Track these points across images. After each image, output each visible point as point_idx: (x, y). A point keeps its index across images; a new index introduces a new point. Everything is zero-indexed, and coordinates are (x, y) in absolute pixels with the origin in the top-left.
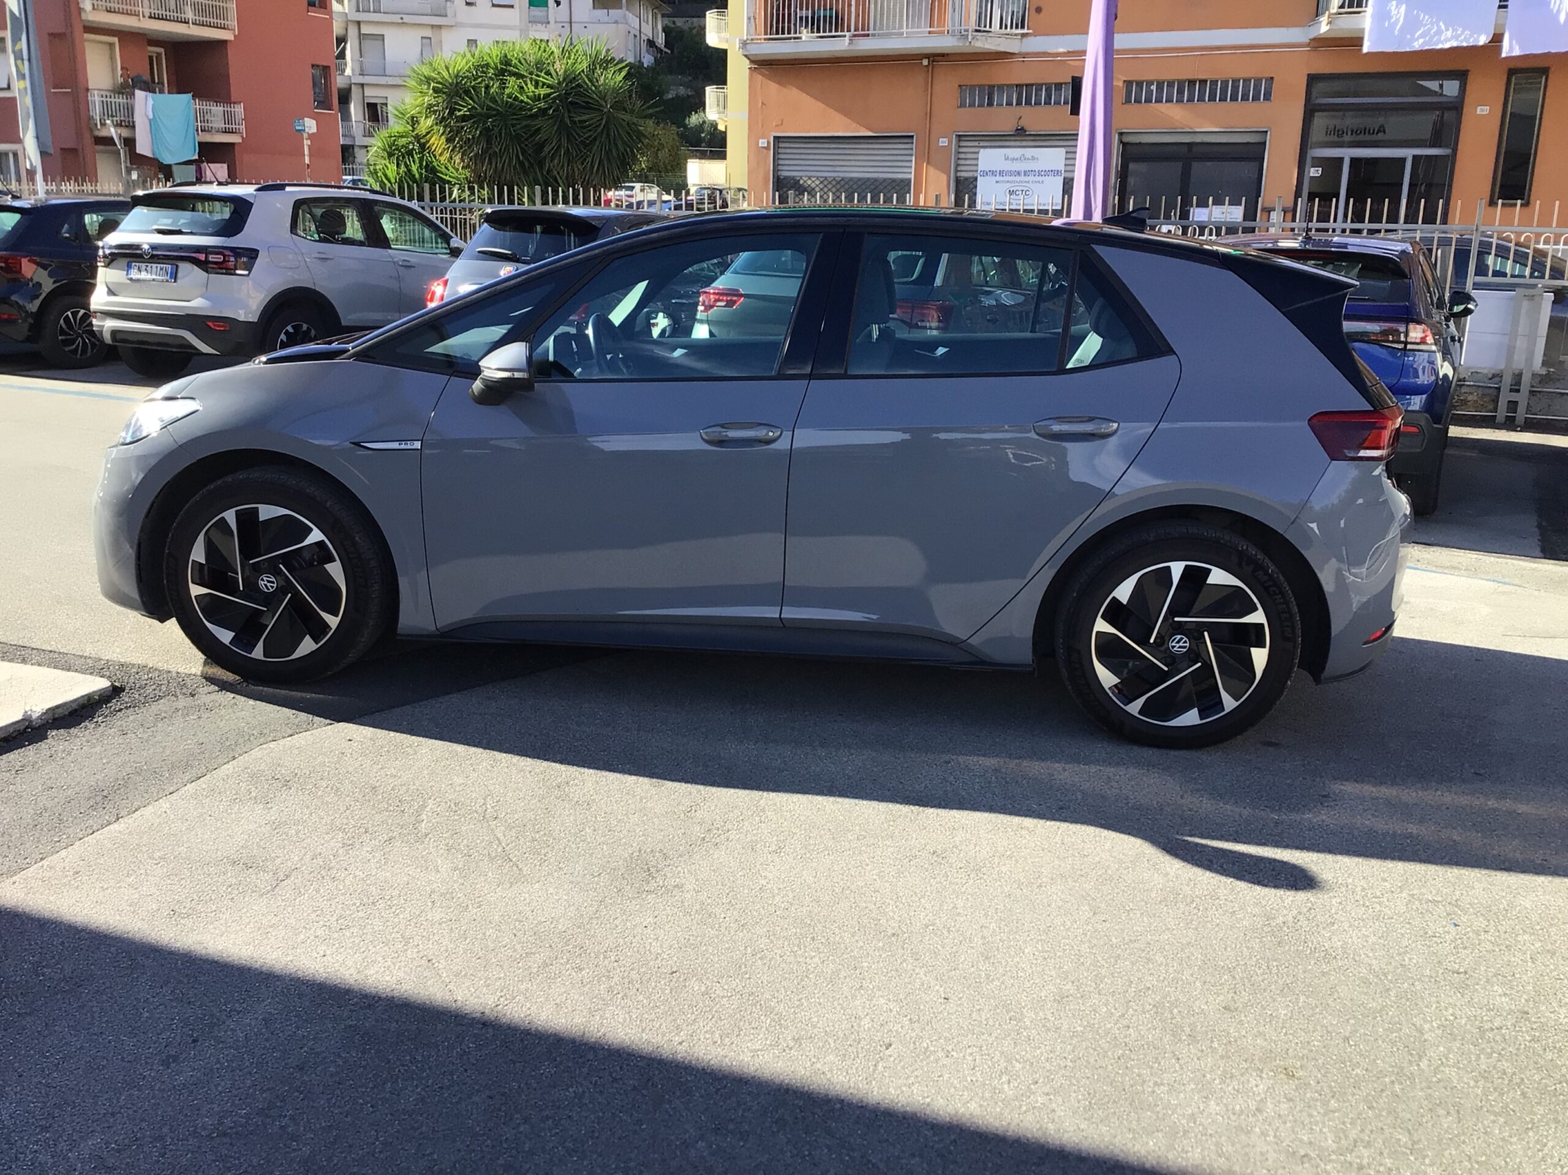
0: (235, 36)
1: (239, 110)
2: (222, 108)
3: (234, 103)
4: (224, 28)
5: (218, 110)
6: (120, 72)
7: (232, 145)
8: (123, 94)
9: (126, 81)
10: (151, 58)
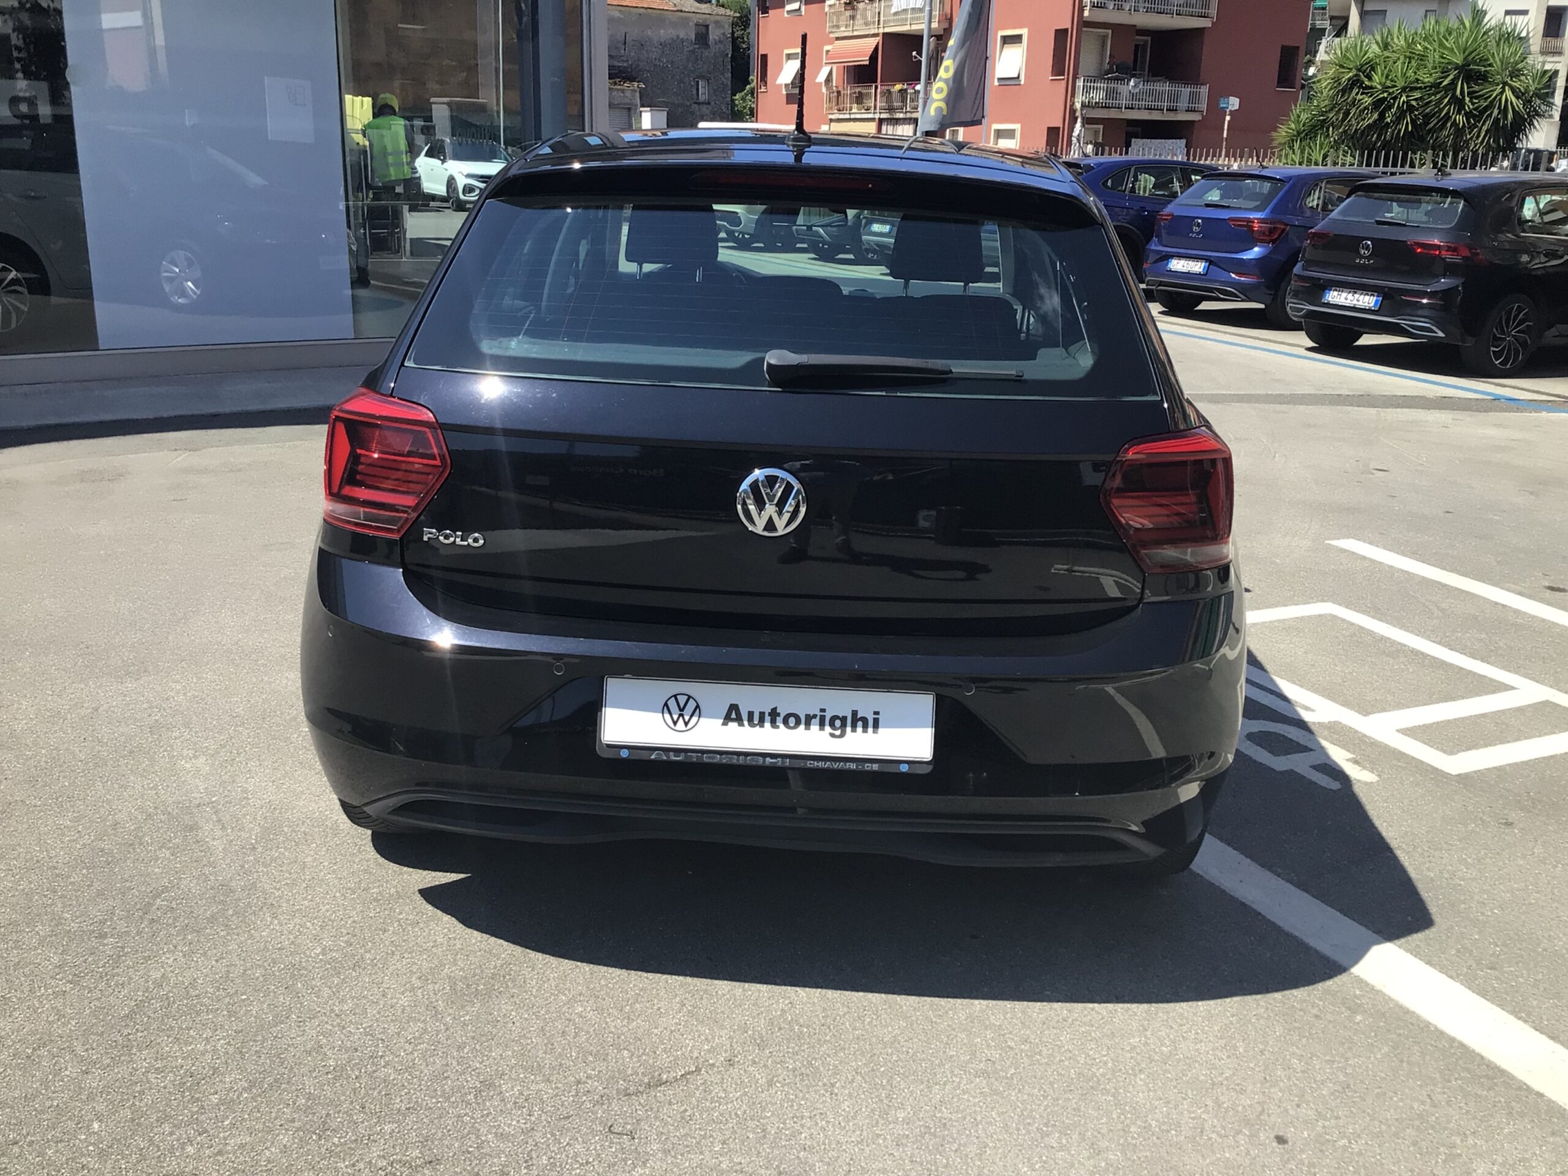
0: (1213, 23)
1: (1204, 90)
2: (1189, 90)
3: (1202, 84)
4: (1204, 17)
5: (1186, 91)
6: (1107, 60)
7: (1193, 122)
8: (1105, 79)
9: (1111, 68)
10: (1137, 46)
